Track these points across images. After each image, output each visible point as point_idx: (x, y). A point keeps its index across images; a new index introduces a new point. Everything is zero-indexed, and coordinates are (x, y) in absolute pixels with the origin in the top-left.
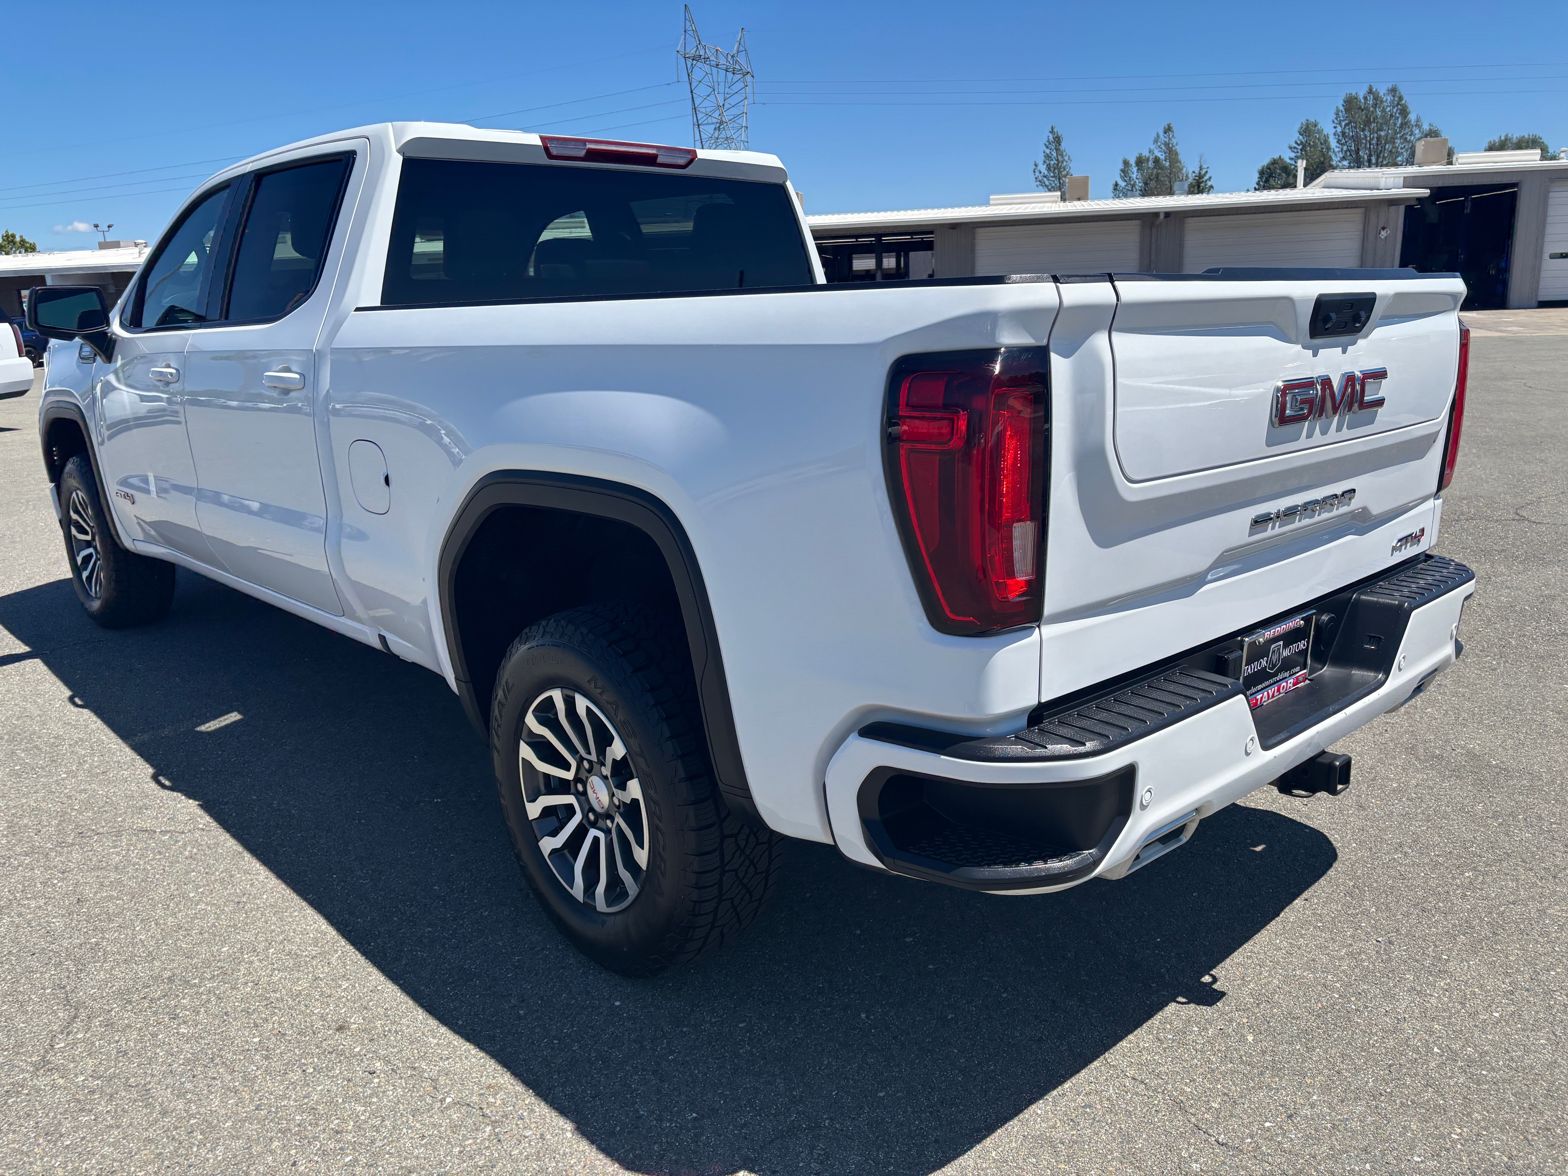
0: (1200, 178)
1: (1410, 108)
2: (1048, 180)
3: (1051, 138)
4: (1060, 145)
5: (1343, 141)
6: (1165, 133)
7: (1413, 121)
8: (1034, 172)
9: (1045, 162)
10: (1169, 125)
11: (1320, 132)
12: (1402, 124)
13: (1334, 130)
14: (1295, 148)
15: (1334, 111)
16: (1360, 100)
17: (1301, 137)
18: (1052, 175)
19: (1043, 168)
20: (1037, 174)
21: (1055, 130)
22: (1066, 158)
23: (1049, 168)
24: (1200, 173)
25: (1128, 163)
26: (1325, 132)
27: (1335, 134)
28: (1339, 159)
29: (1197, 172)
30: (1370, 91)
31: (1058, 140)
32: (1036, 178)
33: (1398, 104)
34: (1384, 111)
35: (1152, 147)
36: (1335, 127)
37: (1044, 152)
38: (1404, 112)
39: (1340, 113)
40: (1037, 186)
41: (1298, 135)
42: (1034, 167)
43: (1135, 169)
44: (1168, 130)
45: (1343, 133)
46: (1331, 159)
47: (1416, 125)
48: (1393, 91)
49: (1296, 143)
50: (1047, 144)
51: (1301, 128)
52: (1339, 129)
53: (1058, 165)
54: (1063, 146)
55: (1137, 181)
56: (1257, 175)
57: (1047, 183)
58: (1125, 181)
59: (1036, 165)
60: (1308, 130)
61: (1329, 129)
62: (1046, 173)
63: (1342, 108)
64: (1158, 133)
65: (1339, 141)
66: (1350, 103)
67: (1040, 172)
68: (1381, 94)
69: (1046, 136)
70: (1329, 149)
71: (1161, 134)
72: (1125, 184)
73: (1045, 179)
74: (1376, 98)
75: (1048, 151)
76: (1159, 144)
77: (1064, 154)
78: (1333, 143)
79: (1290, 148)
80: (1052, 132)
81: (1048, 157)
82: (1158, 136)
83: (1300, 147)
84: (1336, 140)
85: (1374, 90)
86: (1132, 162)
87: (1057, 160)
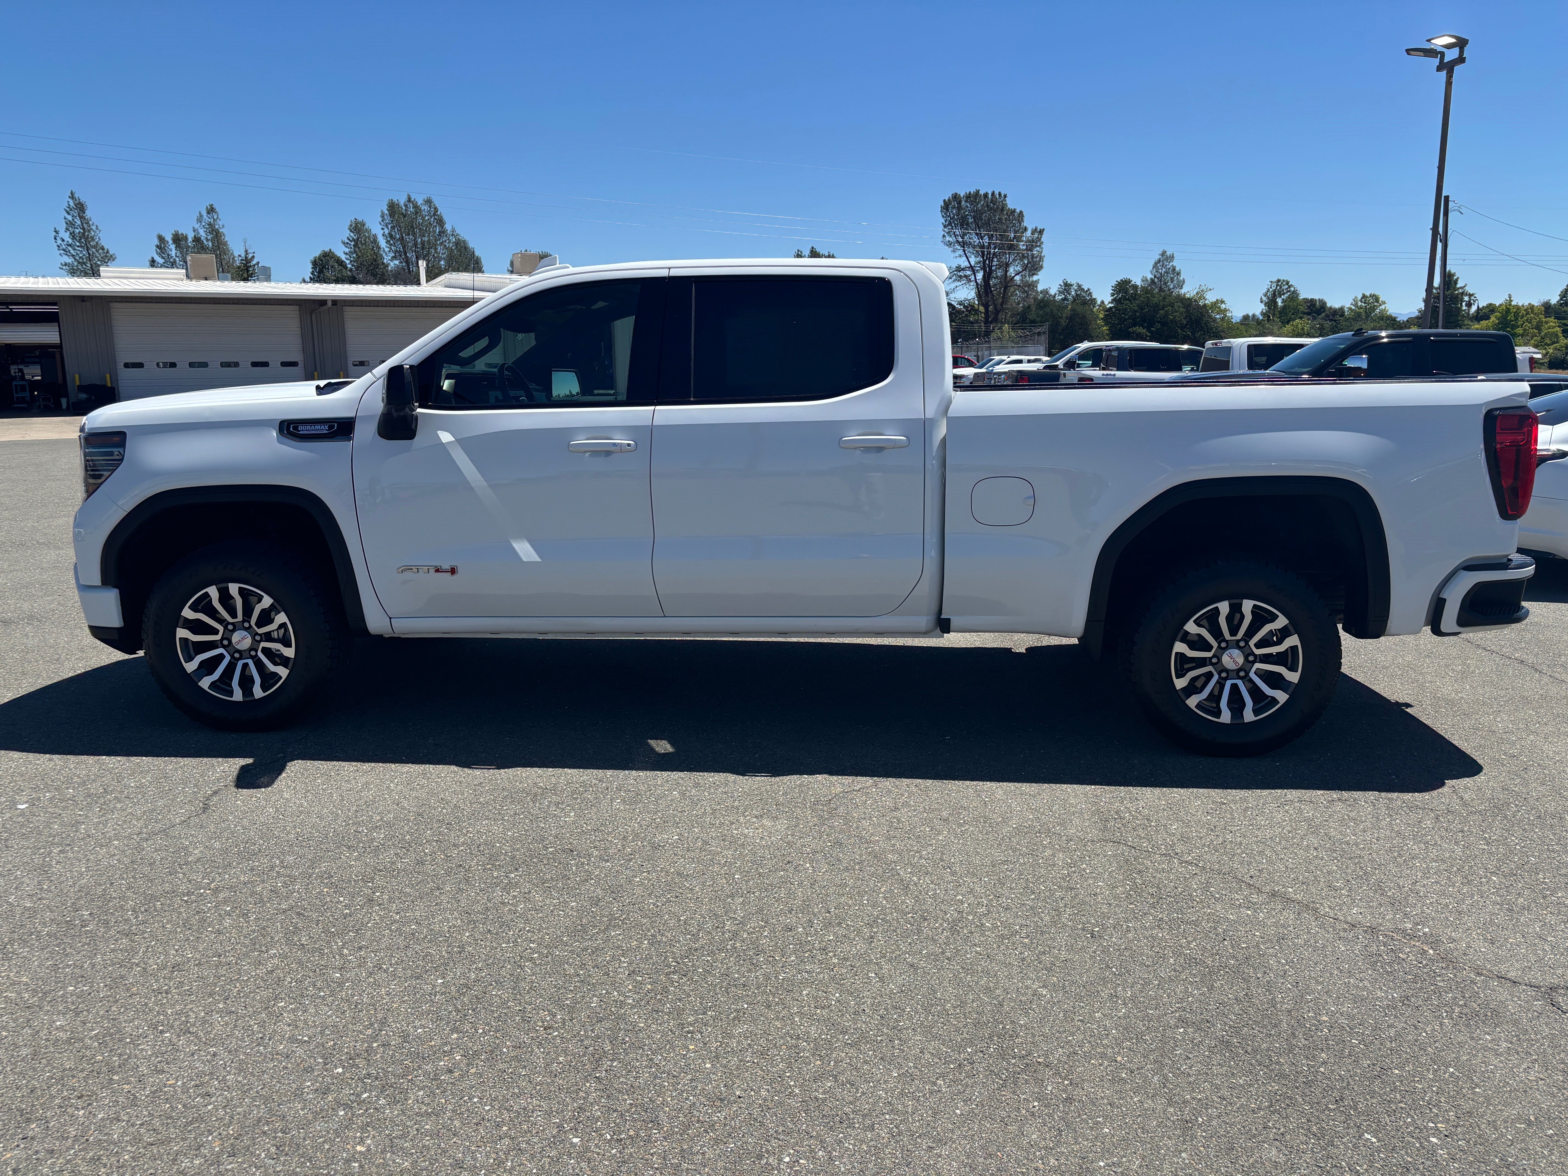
0: (247, 263)
1: (445, 218)
2: (74, 249)
3: (72, 204)
4: (84, 213)
5: (392, 242)
6: (208, 213)
7: (449, 232)
8: (55, 239)
9: (67, 229)
10: (211, 206)
11: (369, 231)
12: (440, 232)
13: (382, 231)
14: (347, 243)
15: (380, 214)
16: (401, 208)
17: (352, 234)
18: (78, 244)
19: (67, 236)
20: (59, 242)
21: (76, 196)
22: (94, 228)
23: (73, 236)
24: (246, 257)
25: (164, 239)
26: (373, 232)
27: (383, 235)
28: (390, 258)
29: (243, 255)
30: (409, 200)
31: (80, 208)
32: (58, 246)
33: (434, 215)
34: (423, 218)
35: (197, 226)
36: (383, 229)
37: (65, 218)
38: (441, 222)
39: (385, 217)
40: (60, 254)
41: (349, 232)
42: (54, 234)
43: (173, 247)
44: (211, 210)
45: (391, 236)
46: (382, 258)
47: (452, 235)
48: (429, 202)
49: (349, 239)
50: (68, 209)
51: (351, 225)
52: (387, 231)
53: (84, 234)
54: (88, 214)
55: (177, 259)
56: (310, 266)
57: (72, 252)
58: (163, 258)
59: (56, 232)
60: (358, 228)
61: (377, 229)
62: (70, 241)
63: (386, 212)
64: (200, 213)
65: (388, 242)
66: (393, 207)
67: (63, 240)
68: (419, 204)
69: (65, 201)
70: (379, 248)
71: (204, 213)
72: (163, 261)
73: (70, 248)
74: (416, 206)
75: (70, 218)
76: (203, 224)
77: (91, 223)
78: (382, 243)
79: (344, 243)
80: (72, 196)
81: (70, 224)
82: (201, 216)
83: (353, 243)
84: (385, 241)
85: (413, 199)
86: (169, 238)
87: (83, 229)
